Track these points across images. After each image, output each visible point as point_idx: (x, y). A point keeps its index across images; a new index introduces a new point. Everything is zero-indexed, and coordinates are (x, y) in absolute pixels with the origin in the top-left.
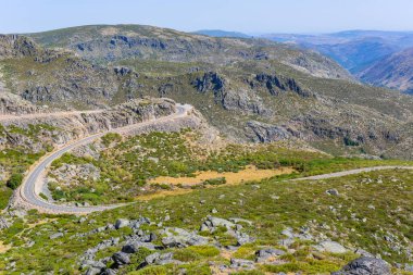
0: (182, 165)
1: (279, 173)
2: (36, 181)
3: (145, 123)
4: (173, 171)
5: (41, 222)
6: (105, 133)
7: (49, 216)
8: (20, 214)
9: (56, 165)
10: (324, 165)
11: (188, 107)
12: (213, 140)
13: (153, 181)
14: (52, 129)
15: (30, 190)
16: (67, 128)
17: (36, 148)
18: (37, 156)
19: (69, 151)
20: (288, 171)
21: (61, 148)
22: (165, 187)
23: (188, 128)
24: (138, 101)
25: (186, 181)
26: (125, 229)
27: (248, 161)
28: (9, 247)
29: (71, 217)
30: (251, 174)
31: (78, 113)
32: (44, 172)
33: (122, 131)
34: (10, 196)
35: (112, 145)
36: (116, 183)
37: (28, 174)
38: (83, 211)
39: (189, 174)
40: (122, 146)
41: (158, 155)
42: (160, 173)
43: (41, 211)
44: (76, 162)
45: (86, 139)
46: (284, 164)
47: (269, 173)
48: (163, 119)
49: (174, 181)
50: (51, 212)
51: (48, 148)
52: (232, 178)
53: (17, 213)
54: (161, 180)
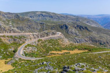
0: (58, 48)
1: (84, 51)
2: (21, 51)
3: (49, 37)
4: (56, 50)
5: (22, 62)
6: (38, 39)
7: (24, 60)
8: (17, 59)
9: (26, 47)
10: (96, 50)
11: (60, 33)
12: (67, 42)
13: (51, 52)
14: (25, 38)
15: (19, 53)
16: (29, 37)
17: (21, 42)
18: (21, 44)
19: (29, 43)
20: (86, 51)
21: (27, 42)
22: (54, 54)
23: (60, 38)
24: (47, 31)
25: (59, 52)
26: (45, 64)
27: (76, 48)
28: (14, 68)
29: (30, 61)
30: (76, 51)
31: (32, 34)
32: (23, 49)
33: (43, 39)
34: (14, 54)
35: (40, 42)
36: (41, 52)
37: (19, 49)
38: (33, 59)
39: (60, 51)
40: (43, 43)
41: (52, 45)
42: (52, 50)
43: (22, 59)
44: (31, 46)
45: (33, 40)
46: (85, 49)
47: (81, 51)
48: (53, 36)
49: (56, 52)
50: (25, 59)
51: (24, 42)
52: (72, 52)
53: (16, 59)
54: (53, 52)
